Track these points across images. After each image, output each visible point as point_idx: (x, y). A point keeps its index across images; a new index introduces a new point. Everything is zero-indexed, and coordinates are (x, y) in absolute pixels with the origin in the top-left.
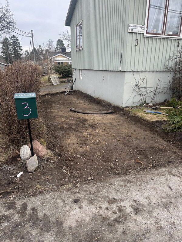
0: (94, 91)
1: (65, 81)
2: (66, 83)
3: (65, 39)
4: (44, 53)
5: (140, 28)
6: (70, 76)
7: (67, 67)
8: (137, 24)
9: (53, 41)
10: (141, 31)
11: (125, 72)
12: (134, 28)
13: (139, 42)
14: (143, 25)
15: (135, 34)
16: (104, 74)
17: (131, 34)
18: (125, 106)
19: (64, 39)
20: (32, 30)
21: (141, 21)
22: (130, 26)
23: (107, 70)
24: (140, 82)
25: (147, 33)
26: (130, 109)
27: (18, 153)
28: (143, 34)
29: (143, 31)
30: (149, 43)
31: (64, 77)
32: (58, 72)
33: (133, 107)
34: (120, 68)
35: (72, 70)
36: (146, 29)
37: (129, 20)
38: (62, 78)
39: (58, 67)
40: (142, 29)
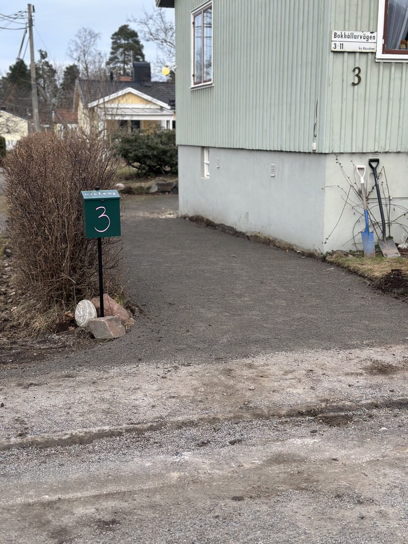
0: (247, 213)
1: (149, 188)
2: (152, 194)
3: (153, 37)
4: (60, 79)
5: (362, 40)
6: (166, 172)
7: (156, 140)
8: (356, 30)
9: (96, 32)
10: (367, 46)
11: (325, 154)
12: (347, 39)
13: (362, 75)
14: (372, 33)
15: (352, 56)
16: (275, 160)
17: (340, 56)
18: (330, 251)
19: (148, 36)
20: (29, 5)
21: (365, 21)
22: (335, 34)
23: (282, 151)
24: (371, 182)
25: (385, 51)
26: (341, 257)
27: (70, 315)
28: (373, 55)
29: (373, 46)
30: (392, 76)
31: (145, 174)
32: (125, 156)
33: (352, 253)
34: (315, 144)
35: (177, 151)
36: (381, 41)
37: (333, 21)
38: (138, 176)
39: (126, 141)
40: (370, 41)
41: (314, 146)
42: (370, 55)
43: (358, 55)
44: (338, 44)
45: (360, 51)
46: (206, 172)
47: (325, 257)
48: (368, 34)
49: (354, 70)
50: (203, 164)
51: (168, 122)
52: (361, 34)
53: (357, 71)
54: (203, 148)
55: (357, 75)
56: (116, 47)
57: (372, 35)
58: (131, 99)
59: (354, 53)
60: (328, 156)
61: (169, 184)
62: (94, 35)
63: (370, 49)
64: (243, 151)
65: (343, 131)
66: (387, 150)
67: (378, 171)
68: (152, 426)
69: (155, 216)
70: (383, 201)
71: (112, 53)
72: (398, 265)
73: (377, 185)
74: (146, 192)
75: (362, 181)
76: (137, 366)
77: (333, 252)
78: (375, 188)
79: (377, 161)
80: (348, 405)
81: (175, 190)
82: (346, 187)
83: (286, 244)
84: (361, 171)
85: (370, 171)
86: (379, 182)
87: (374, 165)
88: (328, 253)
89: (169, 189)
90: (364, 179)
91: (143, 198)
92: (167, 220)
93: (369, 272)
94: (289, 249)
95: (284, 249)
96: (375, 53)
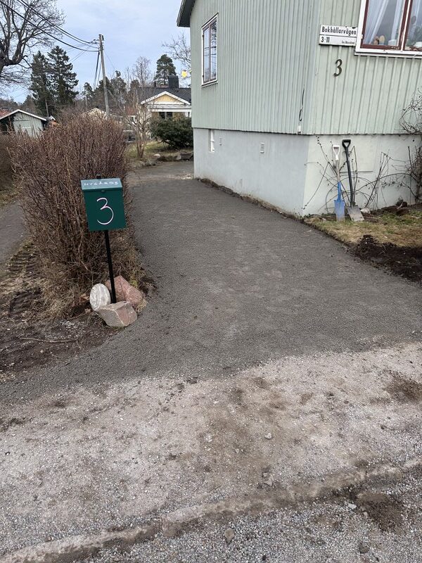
0: (241, 180)
1: (176, 157)
2: (178, 161)
4: (128, 89)
5: (348, 35)
6: (187, 146)
7: (180, 125)
8: (341, 25)
10: (349, 40)
12: (333, 34)
13: (343, 67)
14: (353, 28)
18: (307, 214)
19: (175, 56)
20: (100, 36)
21: (349, 18)
22: (323, 29)
23: (270, 133)
24: (343, 159)
25: (363, 46)
26: (318, 221)
27: (86, 298)
28: (353, 49)
29: (353, 40)
30: (367, 68)
31: (174, 147)
32: (161, 136)
33: (324, 216)
34: (300, 127)
35: (192, 131)
36: (360, 36)
37: (322, 16)
38: (169, 149)
39: (161, 125)
40: (351, 35)
41: (299, 129)
42: (350, 48)
43: (340, 47)
44: (325, 37)
45: (343, 44)
46: (212, 148)
47: (303, 220)
48: (351, 29)
49: (337, 62)
50: (210, 142)
51: (189, 113)
52: (345, 29)
53: (339, 63)
54: (210, 130)
55: (339, 67)
56: (159, 68)
57: (354, 30)
58: (166, 98)
59: (338, 46)
60: (311, 137)
61: (189, 154)
62: (147, 62)
63: (350, 43)
64: (239, 133)
65: (324, 115)
66: (357, 133)
67: (350, 150)
68: (141, 533)
69: (179, 178)
70: (352, 174)
71: (157, 72)
72: (367, 230)
73: (348, 162)
74: (174, 159)
75: (337, 159)
76: (139, 383)
77: (310, 216)
78: (346, 164)
79: (349, 141)
80: (392, 473)
81: (192, 158)
82: (324, 164)
83: (271, 206)
84: (337, 150)
85: (343, 150)
86: (350, 159)
87: (346, 144)
88: (305, 216)
89: (189, 157)
90: (339, 157)
91: (172, 163)
92: (186, 180)
93: (345, 238)
94: (273, 209)
95: (269, 209)
96: (355, 47)
